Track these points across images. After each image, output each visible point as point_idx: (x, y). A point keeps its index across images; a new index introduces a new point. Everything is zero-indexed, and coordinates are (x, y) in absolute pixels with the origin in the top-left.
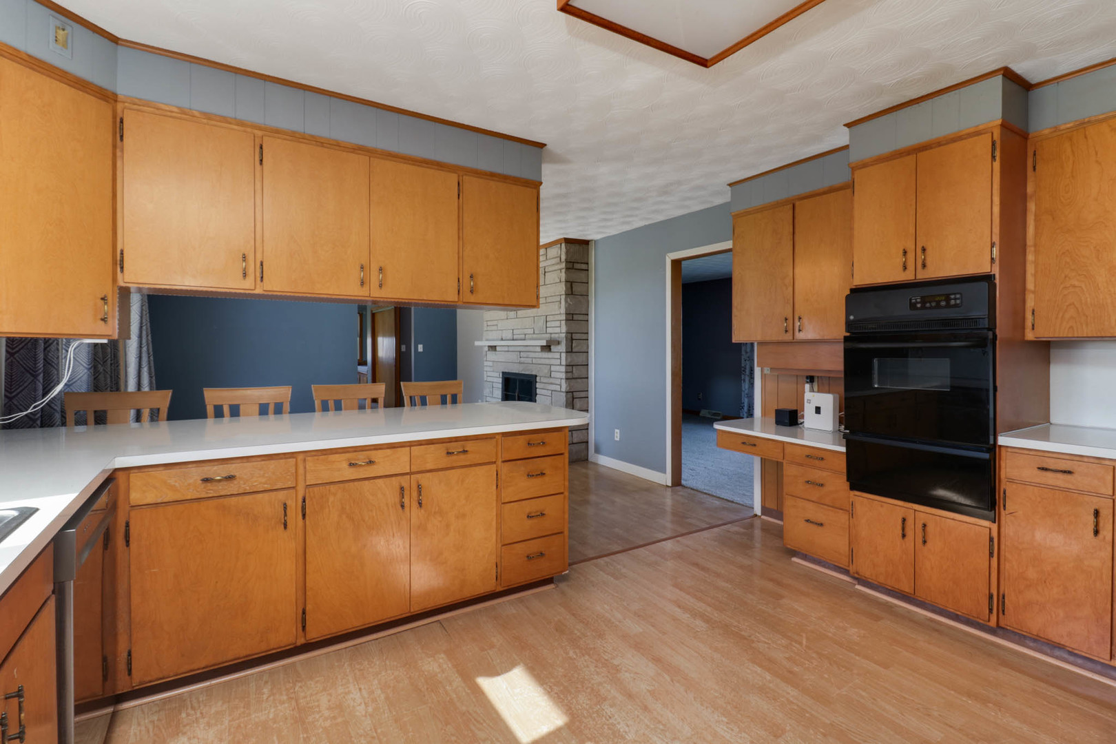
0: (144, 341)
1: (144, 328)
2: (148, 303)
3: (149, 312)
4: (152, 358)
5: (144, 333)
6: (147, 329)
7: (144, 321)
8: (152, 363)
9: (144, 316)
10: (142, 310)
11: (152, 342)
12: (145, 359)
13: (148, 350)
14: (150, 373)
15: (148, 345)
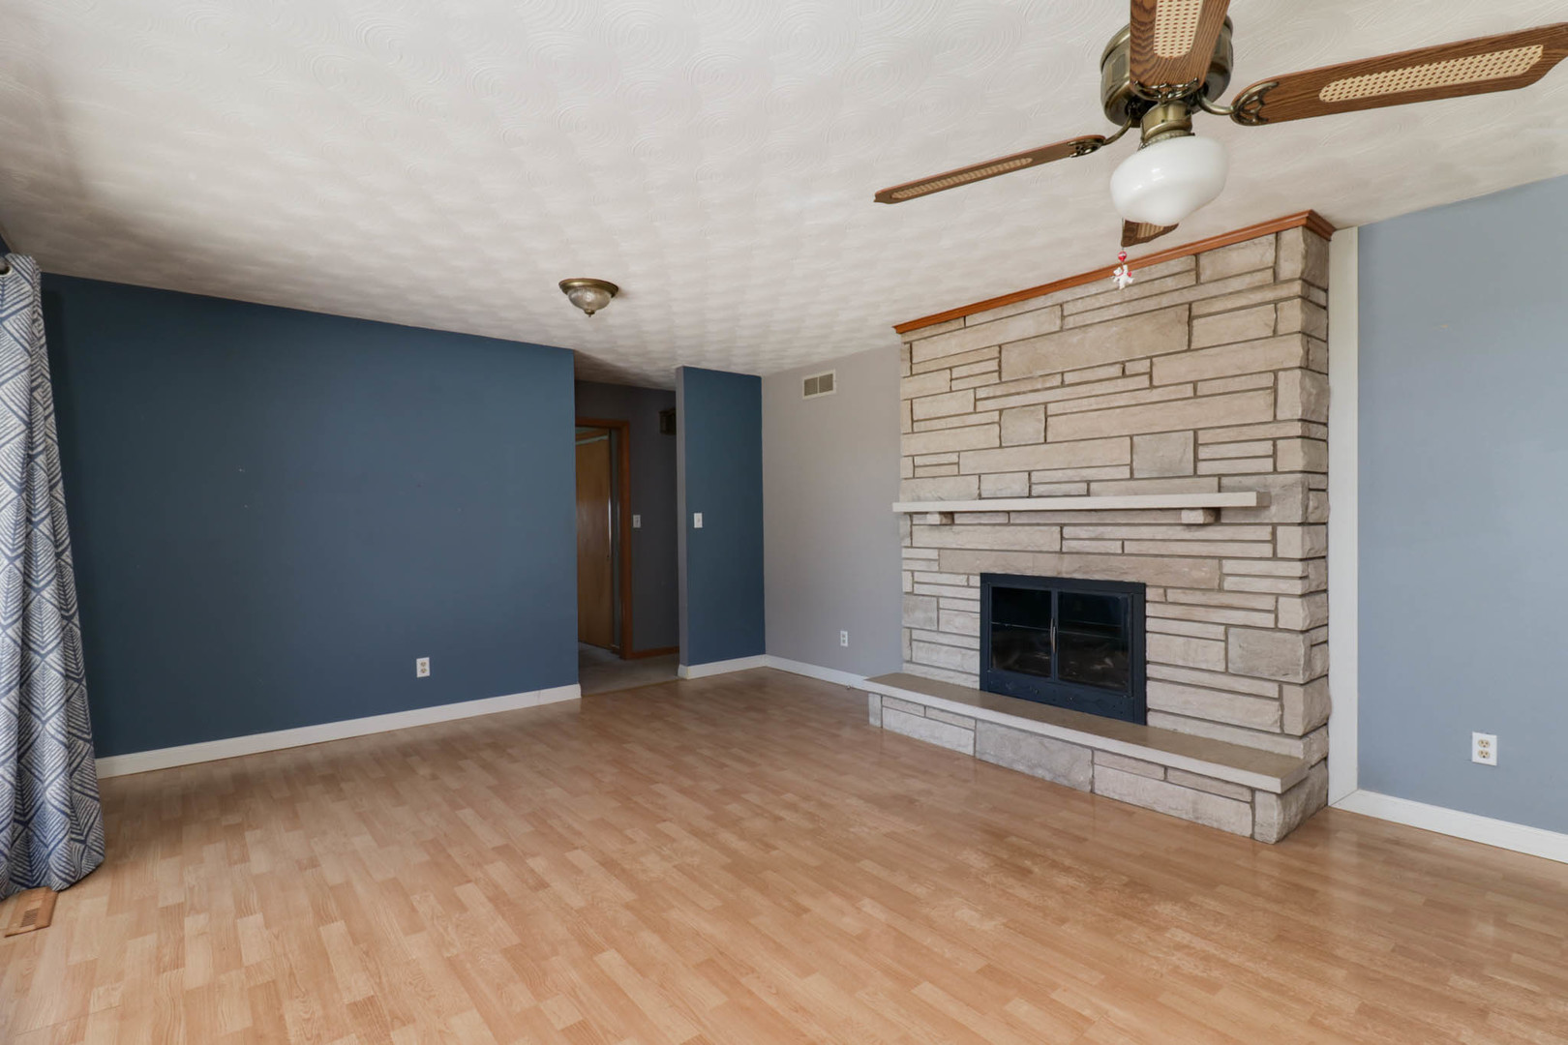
0: (41, 503)
1: (41, 460)
2: (53, 381)
3: (57, 411)
4: (67, 557)
5: (40, 477)
6: (49, 463)
7: (38, 437)
8: (69, 572)
9: (39, 424)
10: (31, 403)
11: (68, 506)
12: (44, 560)
13: (55, 532)
14: (62, 607)
15: (53, 514)
